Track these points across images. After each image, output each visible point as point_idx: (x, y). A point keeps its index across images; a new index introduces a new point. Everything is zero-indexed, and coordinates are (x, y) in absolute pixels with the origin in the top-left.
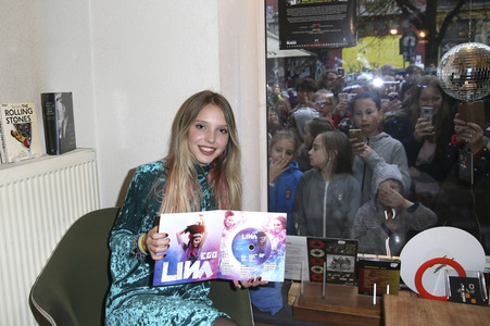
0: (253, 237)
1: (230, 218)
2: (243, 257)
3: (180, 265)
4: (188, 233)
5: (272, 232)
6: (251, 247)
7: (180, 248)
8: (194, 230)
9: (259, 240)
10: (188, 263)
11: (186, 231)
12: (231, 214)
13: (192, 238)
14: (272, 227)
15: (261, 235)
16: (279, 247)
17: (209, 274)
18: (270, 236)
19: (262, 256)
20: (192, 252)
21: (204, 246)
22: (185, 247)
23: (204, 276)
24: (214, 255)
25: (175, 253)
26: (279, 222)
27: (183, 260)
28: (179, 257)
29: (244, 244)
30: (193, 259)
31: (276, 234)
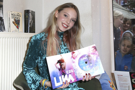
0: (86, 58)
1: (74, 54)
2: (84, 68)
3: (60, 77)
4: (59, 64)
5: (92, 54)
6: (86, 63)
7: (58, 70)
8: (60, 62)
9: (88, 59)
10: (63, 76)
11: (58, 63)
12: (74, 53)
13: (61, 65)
14: (92, 52)
15: (88, 56)
16: (97, 58)
17: (73, 80)
18: (92, 56)
19: (91, 65)
20: (62, 71)
21: (66, 68)
22: (59, 70)
23: (71, 81)
24: (72, 71)
25: (57, 72)
26: (93, 49)
27: (61, 75)
28: (59, 74)
29: (83, 62)
30: (64, 74)
31: (94, 54)
